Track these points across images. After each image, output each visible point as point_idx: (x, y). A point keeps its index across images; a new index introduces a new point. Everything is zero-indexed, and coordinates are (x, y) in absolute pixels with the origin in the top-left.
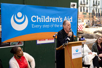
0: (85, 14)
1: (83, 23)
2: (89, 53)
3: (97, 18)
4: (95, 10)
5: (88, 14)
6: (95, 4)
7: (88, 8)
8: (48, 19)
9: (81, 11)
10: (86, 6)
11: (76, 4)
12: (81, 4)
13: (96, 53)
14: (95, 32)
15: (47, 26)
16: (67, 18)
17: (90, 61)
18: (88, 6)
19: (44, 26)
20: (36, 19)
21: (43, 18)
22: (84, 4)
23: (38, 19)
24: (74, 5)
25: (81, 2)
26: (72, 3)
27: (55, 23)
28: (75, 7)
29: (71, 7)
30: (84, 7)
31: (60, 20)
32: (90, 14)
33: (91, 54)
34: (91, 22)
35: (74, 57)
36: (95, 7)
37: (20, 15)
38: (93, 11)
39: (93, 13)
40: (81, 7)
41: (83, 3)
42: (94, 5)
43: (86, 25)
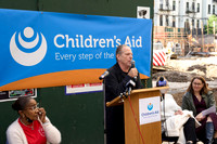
0: (171, 30)
1: (165, 50)
2: (177, 113)
3: (194, 40)
4: (190, 23)
5: (175, 31)
6: (191, 10)
7: (177, 18)
8: (91, 42)
9: (161, 24)
10: (172, 13)
11: (148, 9)
12: (161, 10)
13: (191, 113)
14: (191, 69)
15: (89, 56)
16: (131, 38)
17: (177, 129)
18: (175, 13)
19: (83, 56)
20: (64, 41)
21: (79, 38)
22: (168, 11)
23: (68, 41)
24: (145, 13)
25: (162, 5)
26: (140, 9)
27: (105, 50)
28: (148, 16)
29: (138, 17)
30: (167, 16)
31: (115, 44)
32: (179, 30)
33: (181, 113)
34: (182, 48)
35: (143, 121)
36: (191, 15)
37: (29, 32)
38: (187, 24)
39: (187, 29)
40: (161, 16)
41: (165, 7)
42: (188, 12)
43: (172, 53)
